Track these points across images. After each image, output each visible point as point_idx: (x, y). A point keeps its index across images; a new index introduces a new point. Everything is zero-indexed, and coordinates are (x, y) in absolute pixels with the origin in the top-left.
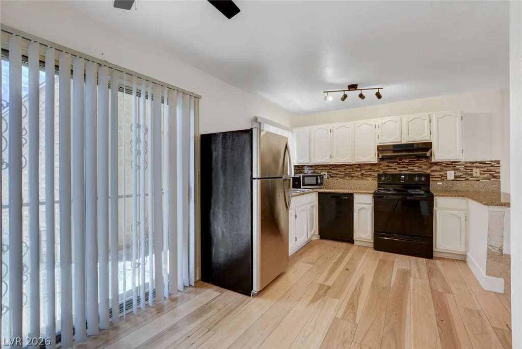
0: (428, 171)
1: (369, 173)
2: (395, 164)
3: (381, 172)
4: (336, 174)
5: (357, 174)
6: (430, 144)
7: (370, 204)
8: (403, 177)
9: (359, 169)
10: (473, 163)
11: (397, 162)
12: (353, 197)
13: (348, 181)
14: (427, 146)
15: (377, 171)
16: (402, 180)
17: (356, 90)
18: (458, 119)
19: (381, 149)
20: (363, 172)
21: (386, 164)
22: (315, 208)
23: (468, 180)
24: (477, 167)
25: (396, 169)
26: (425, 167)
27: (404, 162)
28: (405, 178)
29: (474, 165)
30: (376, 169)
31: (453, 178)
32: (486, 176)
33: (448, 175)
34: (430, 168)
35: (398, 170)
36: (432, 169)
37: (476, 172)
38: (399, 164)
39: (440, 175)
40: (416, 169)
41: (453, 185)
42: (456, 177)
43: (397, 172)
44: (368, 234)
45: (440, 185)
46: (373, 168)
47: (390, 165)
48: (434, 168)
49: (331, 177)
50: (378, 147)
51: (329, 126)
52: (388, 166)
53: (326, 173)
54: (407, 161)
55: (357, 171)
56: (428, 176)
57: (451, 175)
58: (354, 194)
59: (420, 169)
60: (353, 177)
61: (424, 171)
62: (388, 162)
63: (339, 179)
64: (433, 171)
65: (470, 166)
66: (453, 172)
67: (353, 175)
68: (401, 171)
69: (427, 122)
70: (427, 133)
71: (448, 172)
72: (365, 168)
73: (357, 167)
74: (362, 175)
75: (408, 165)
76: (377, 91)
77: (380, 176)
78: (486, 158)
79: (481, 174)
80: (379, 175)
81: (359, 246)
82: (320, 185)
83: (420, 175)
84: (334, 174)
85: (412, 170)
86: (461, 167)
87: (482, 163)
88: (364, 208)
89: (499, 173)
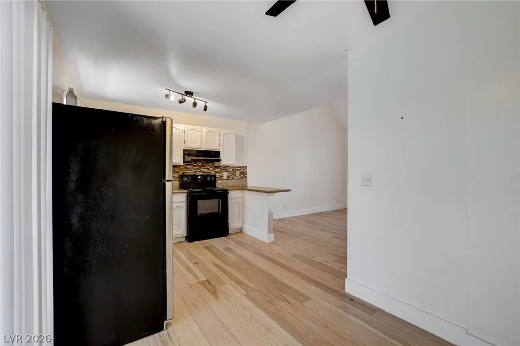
0: (213, 173)
2: (191, 166)
3: (181, 173)
6: (219, 152)
7: (183, 202)
8: (199, 177)
10: (236, 167)
11: (193, 165)
14: (217, 154)
15: (177, 172)
16: (199, 180)
17: (191, 97)
18: (234, 137)
19: (186, 153)
23: (233, 179)
24: (238, 170)
25: (192, 171)
26: (211, 169)
27: (197, 165)
28: (201, 178)
29: (237, 169)
30: (177, 171)
31: (226, 178)
32: (241, 176)
33: (224, 176)
34: (214, 170)
35: (193, 171)
37: (237, 173)
38: (194, 166)
39: (220, 175)
40: (206, 171)
41: (227, 182)
42: (228, 177)
43: (192, 173)
44: (182, 230)
45: (220, 183)
47: (188, 167)
50: (184, 150)
52: (186, 168)
54: (200, 164)
56: (215, 176)
57: (225, 175)
59: (208, 171)
61: (211, 172)
64: (215, 172)
65: (235, 169)
66: (226, 173)
68: (196, 172)
69: (217, 135)
70: (217, 144)
71: (224, 173)
75: (200, 167)
76: (205, 104)
77: (182, 176)
78: (241, 165)
79: (239, 175)
80: (179, 176)
83: (211, 176)
85: (203, 172)
86: (230, 170)
87: (240, 167)
88: (179, 207)
89: (246, 174)
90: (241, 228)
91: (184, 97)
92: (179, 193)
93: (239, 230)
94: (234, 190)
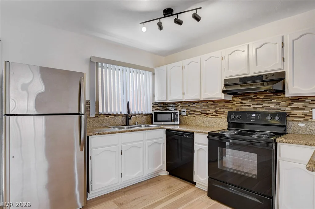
0: (288, 110)
1: (222, 110)
2: (249, 100)
3: (235, 109)
4: (194, 111)
5: (212, 111)
6: (284, 73)
7: (206, 145)
8: (254, 115)
9: (213, 106)
11: (251, 98)
12: (193, 136)
14: (280, 78)
16: (253, 119)
19: (228, 83)
20: (217, 109)
21: (240, 100)
25: (249, 106)
26: (284, 103)
27: (259, 98)
28: (256, 117)
30: (230, 107)
34: (290, 104)
35: (252, 107)
36: (292, 106)
38: (253, 100)
39: (304, 114)
40: (272, 106)
45: (302, 127)
46: (226, 105)
47: (244, 101)
48: (296, 105)
49: (190, 114)
50: (225, 81)
52: (241, 103)
53: (185, 110)
54: (262, 96)
55: (211, 108)
56: (285, 115)
58: (194, 133)
59: (277, 107)
60: (208, 114)
61: (283, 109)
62: (242, 99)
63: (196, 116)
64: (294, 109)
67: (208, 112)
68: (256, 108)
70: (279, 61)
72: (219, 105)
73: (212, 104)
74: (216, 112)
75: (263, 101)
76: (194, 12)
84: (192, 111)
85: (268, 108)
92: (200, 132)
94: (293, 143)
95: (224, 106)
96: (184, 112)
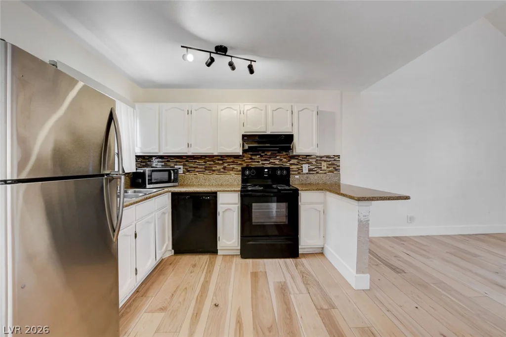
0: (288, 165)
1: (231, 166)
2: (258, 156)
3: (245, 165)
4: (194, 167)
5: (218, 167)
6: (292, 136)
7: (236, 204)
8: (266, 170)
9: (221, 162)
10: (321, 157)
11: (260, 155)
12: (216, 197)
13: (209, 176)
14: (289, 138)
15: (240, 164)
16: (266, 174)
17: (225, 55)
18: (315, 113)
20: (226, 165)
21: (250, 156)
22: (167, 215)
23: (318, 173)
24: (325, 161)
25: (258, 162)
26: (285, 160)
27: (266, 155)
28: (268, 172)
29: (323, 159)
30: (239, 162)
31: (307, 171)
32: (330, 169)
33: (304, 169)
34: (289, 161)
35: (261, 163)
36: (291, 162)
37: (324, 165)
38: (262, 156)
39: (298, 168)
40: (277, 162)
41: (307, 178)
42: (310, 170)
43: (259, 165)
44: (234, 240)
45: (297, 178)
46: (236, 160)
47: (253, 157)
48: (293, 161)
49: (188, 171)
50: (244, 136)
51: (187, 106)
52: (251, 159)
53: (182, 167)
54: (269, 154)
55: (218, 164)
56: (288, 169)
57: (305, 168)
58: (218, 193)
60: (214, 171)
62: (252, 155)
63: (197, 173)
64: (291, 164)
65: (320, 159)
66: (307, 165)
67: (214, 168)
69: (289, 112)
70: (289, 125)
71: (304, 165)
72: (228, 160)
73: (219, 160)
74: (224, 168)
75: (270, 158)
76: (249, 63)
77: (243, 170)
78: (331, 154)
79: (327, 167)
80: (242, 168)
81: (223, 255)
82: (173, 182)
83: (281, 169)
84: (191, 167)
85: (274, 163)
86: (313, 161)
87: (328, 157)
88: (230, 209)
89: (339, 166)
90: (323, 248)
91: (213, 55)
92: (228, 191)
93: (319, 251)
94: (309, 190)
95: (233, 162)
96: (180, 168)
